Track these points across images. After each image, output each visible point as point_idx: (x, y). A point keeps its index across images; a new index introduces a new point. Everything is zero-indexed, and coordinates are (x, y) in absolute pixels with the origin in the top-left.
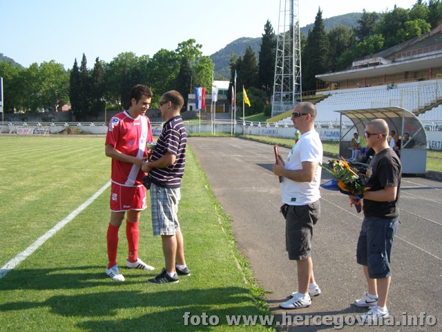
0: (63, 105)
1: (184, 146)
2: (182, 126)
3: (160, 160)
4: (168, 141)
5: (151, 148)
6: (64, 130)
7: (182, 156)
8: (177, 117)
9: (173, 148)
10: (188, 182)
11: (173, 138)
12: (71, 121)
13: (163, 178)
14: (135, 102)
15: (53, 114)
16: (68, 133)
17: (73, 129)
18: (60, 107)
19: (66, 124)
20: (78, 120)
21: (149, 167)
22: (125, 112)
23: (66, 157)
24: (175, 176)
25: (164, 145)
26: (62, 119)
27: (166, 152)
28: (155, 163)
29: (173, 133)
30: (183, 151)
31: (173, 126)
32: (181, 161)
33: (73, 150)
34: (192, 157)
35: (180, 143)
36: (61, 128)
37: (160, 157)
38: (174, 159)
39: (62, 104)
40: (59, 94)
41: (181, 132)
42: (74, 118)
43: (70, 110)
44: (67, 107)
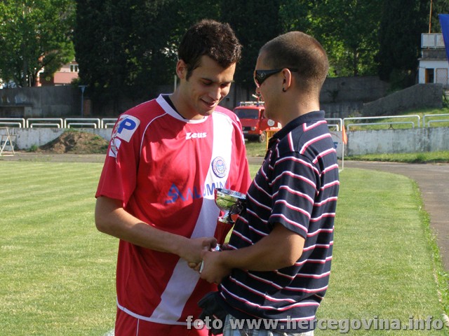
0: (58, 67)
1: (331, 206)
2: (325, 144)
3: (256, 249)
4: (282, 194)
5: (229, 208)
6: (57, 140)
7: (324, 237)
8: (312, 117)
9: (297, 216)
10: (394, 303)
11: (298, 184)
12: (78, 114)
13: (262, 300)
14: (185, 73)
15: (29, 95)
16: (68, 149)
17: (83, 136)
18: (49, 73)
19: (63, 124)
20: (98, 111)
21: (223, 264)
22: (160, 100)
23: (46, 220)
24: (301, 296)
25: (269, 202)
26: (54, 108)
27: (275, 225)
28: (241, 257)
29: (298, 168)
30: (328, 222)
31: (297, 146)
32: (320, 253)
33: (70, 200)
34: (417, 224)
35: (317, 199)
36: (46, 135)
37: (257, 238)
38: (298, 246)
39: (53, 65)
40: (45, 37)
41: (321, 164)
42: (87, 104)
43: (75, 83)
44: (67, 75)
